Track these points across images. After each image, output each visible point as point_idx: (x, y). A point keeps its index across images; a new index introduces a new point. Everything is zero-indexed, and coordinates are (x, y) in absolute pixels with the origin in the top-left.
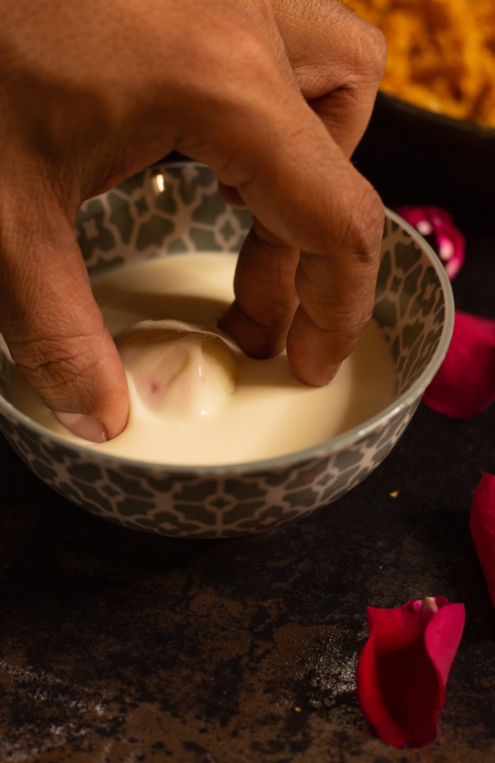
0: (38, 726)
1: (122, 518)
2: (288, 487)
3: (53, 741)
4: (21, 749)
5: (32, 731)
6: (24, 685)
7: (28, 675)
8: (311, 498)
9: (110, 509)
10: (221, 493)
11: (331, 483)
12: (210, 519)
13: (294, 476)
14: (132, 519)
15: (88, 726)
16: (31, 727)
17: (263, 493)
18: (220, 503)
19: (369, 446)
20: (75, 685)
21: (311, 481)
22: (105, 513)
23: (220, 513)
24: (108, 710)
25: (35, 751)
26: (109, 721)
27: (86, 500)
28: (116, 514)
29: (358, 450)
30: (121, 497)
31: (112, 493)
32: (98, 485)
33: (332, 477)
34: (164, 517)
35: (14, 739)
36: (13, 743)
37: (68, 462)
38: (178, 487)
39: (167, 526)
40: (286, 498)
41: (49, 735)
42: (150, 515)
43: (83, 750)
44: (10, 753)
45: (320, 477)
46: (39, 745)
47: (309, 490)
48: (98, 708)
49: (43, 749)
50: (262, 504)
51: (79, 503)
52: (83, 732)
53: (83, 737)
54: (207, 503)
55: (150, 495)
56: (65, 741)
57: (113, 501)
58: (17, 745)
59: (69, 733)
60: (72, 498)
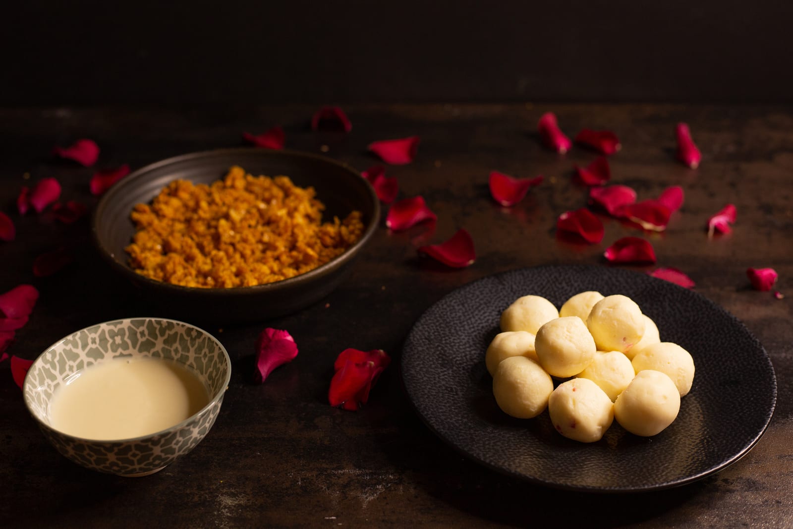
0: (372, 487)
1: (97, 467)
2: (161, 447)
3: (380, 490)
4: (370, 496)
5: (370, 489)
6: (358, 475)
7: (358, 472)
8: (172, 451)
9: (91, 463)
10: (134, 451)
11: (180, 444)
12: (132, 463)
13: (163, 441)
14: (101, 466)
15: (390, 483)
16: (369, 488)
17: (152, 449)
18: (134, 455)
19: (194, 427)
20: (378, 471)
21: (171, 443)
22: (90, 466)
23: (135, 460)
24: (394, 476)
25: (375, 495)
26: (397, 479)
27: (82, 461)
28: (94, 466)
29: (189, 429)
30: (95, 457)
31: (91, 456)
32: (85, 453)
33: (180, 441)
34: (113, 464)
35: (366, 493)
36: (366, 494)
37: (71, 444)
38: (116, 449)
39: (115, 468)
40: (162, 451)
41: (377, 489)
42: (108, 463)
43: (393, 491)
44: (367, 498)
45: (174, 442)
46: (376, 493)
47: (171, 447)
48: (390, 476)
49: (378, 494)
50: (152, 454)
51: (79, 463)
52: (389, 485)
53: (390, 486)
54: (129, 455)
55: (106, 455)
56: (384, 489)
57: (92, 459)
58: (368, 495)
59: (384, 487)
60: (76, 461)
